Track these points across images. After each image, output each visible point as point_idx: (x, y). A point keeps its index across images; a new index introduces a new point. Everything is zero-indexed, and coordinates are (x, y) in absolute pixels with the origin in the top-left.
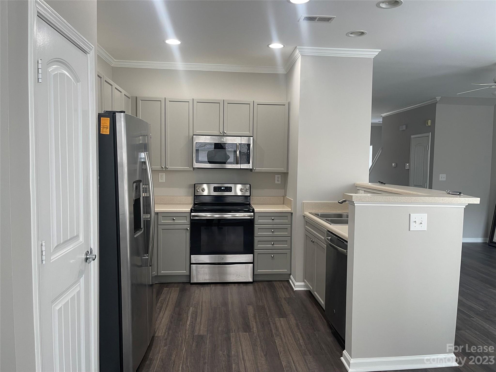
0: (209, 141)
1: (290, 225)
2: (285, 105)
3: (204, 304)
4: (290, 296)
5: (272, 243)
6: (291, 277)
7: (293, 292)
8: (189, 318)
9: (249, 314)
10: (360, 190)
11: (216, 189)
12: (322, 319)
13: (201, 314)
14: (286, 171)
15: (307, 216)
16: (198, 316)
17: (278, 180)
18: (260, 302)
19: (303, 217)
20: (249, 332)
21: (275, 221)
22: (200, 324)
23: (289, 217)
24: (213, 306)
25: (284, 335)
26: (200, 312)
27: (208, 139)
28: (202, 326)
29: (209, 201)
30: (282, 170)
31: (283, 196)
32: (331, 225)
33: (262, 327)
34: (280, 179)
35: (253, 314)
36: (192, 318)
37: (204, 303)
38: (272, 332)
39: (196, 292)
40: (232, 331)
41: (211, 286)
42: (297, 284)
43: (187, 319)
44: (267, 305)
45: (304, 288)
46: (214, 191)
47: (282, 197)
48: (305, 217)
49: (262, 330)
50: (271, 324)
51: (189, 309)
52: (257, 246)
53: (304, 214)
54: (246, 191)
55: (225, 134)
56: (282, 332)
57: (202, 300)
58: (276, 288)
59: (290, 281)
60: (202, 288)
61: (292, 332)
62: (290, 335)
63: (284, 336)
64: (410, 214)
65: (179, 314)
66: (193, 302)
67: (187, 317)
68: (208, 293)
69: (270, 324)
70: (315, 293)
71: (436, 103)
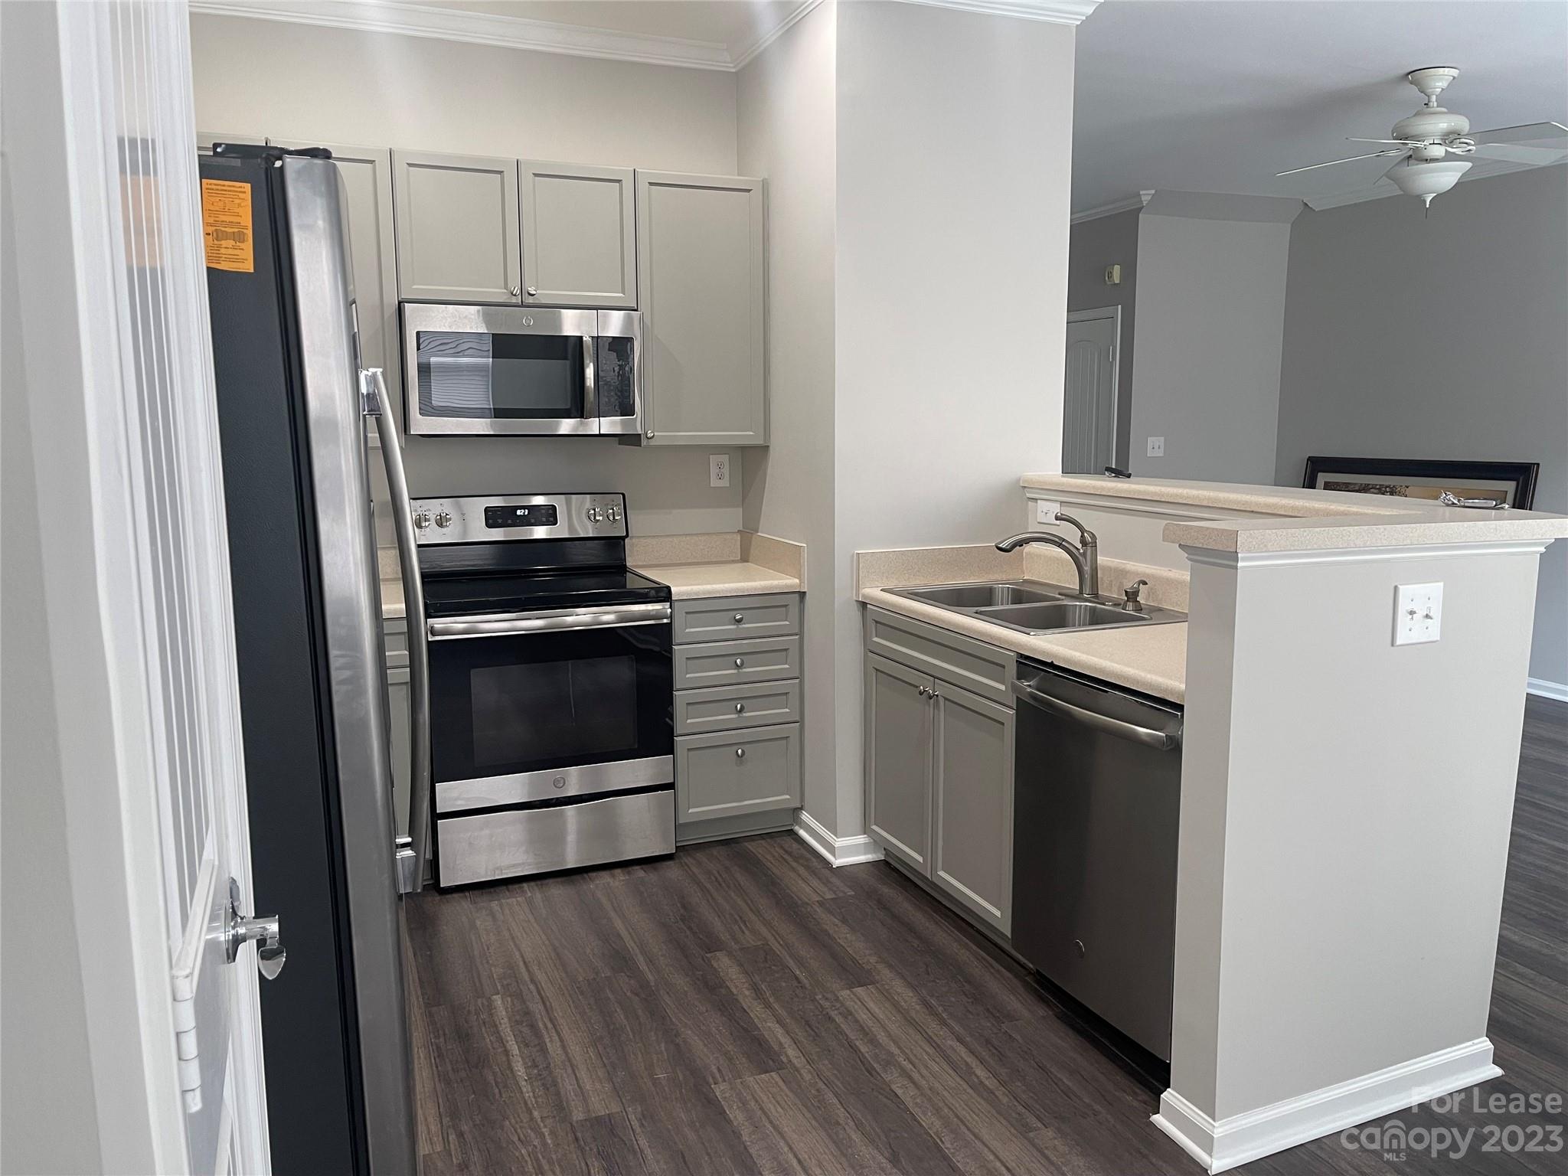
0: (471, 328)
1: (797, 637)
2: (749, 191)
3: (540, 976)
4: (835, 892)
5: (739, 706)
6: (805, 816)
7: (834, 873)
8: (514, 1049)
9: (734, 991)
10: (1039, 501)
11: (494, 517)
12: (991, 966)
13: (551, 1020)
14: (760, 442)
15: (877, 600)
16: (544, 1032)
17: (719, 475)
18: (746, 932)
19: (856, 607)
20: (780, 1069)
21: (744, 628)
22: (572, 1066)
23: (794, 610)
24: (581, 979)
25: (908, 1059)
26: (544, 1013)
27: (466, 317)
28: (583, 1074)
29: (486, 562)
30: (747, 436)
31: (739, 531)
32: (1029, 634)
33: (811, 1038)
34: (726, 471)
35: (748, 990)
36: (527, 1045)
37: (535, 968)
38: (863, 1054)
39: (478, 923)
40: (713, 1078)
41: (524, 892)
42: (839, 842)
43: (506, 1052)
44: (779, 943)
45: (865, 854)
46: (488, 525)
47: (735, 535)
48: (868, 606)
49: (818, 1050)
50: (839, 1019)
51: (490, 1006)
52: (686, 720)
53: (863, 596)
54: (611, 518)
55: (531, 300)
56: (896, 1051)
57: (522, 957)
58: (768, 868)
59: (802, 833)
60: (495, 905)
61: (929, 1042)
62: (927, 1053)
63: (911, 1063)
64: (1396, 588)
65: (463, 1036)
66: (491, 971)
67: (501, 1041)
68: (529, 921)
69: (830, 1019)
70: (942, 873)
71: (1140, 209)
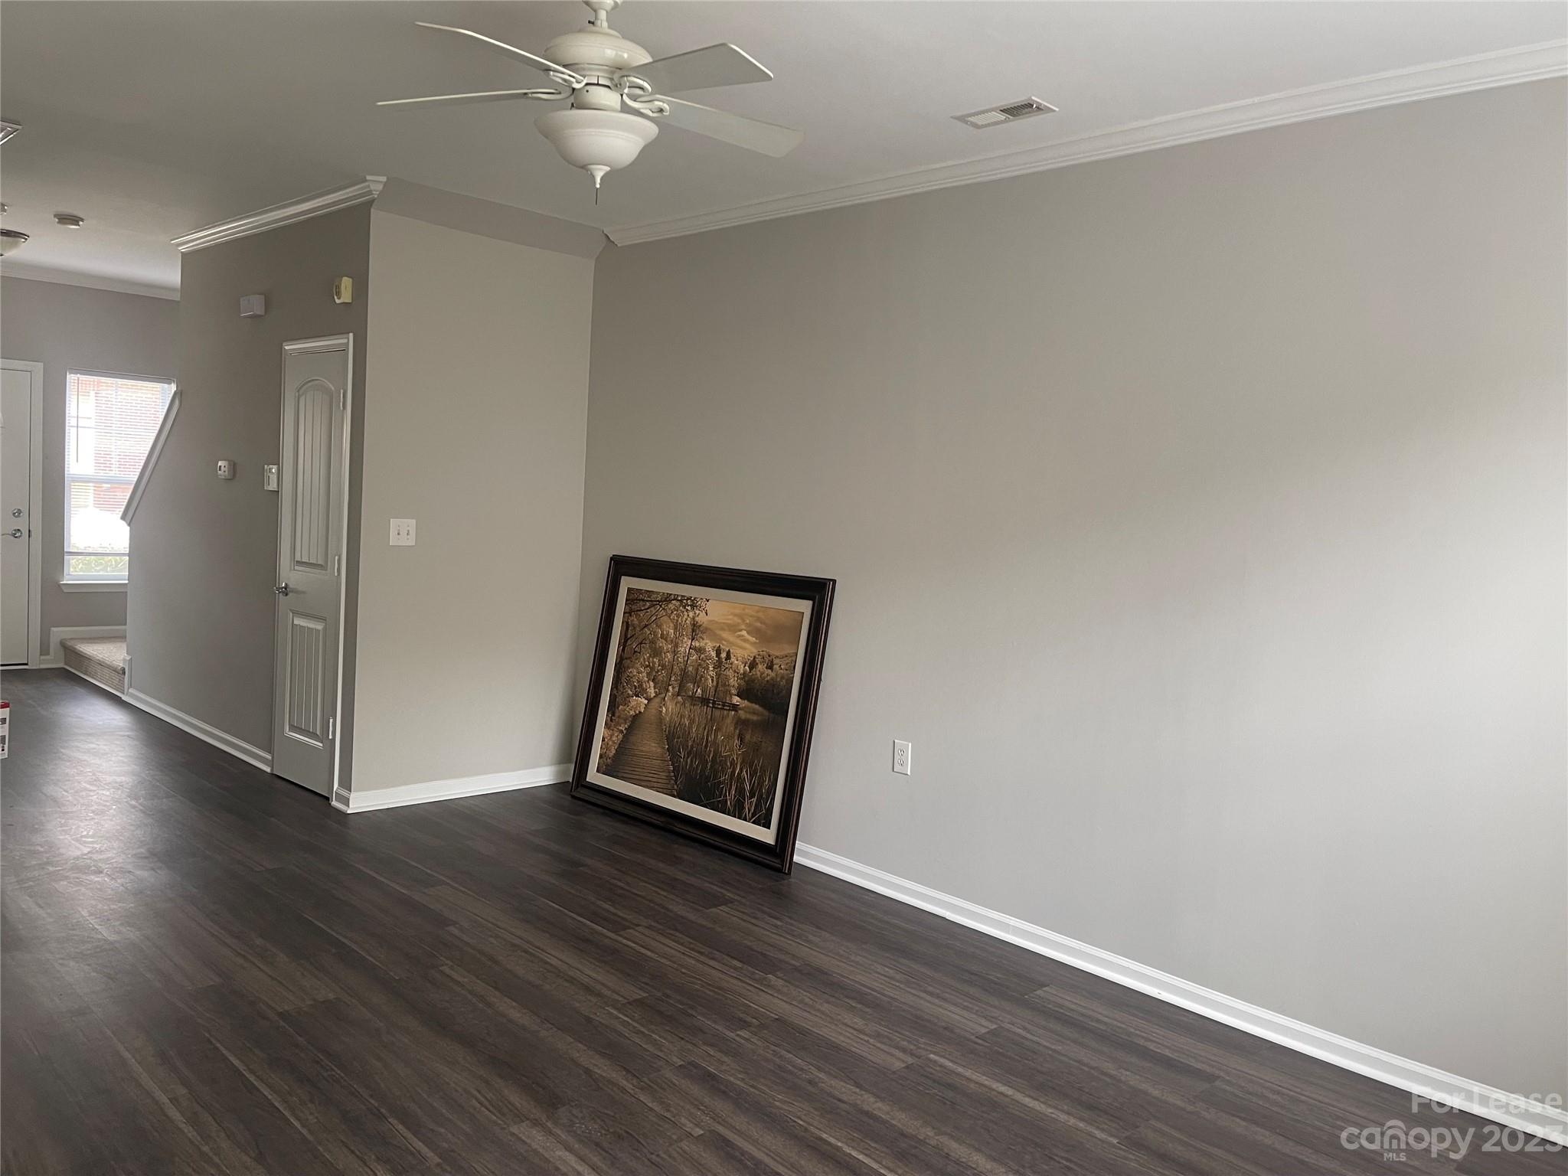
71: (371, 203)
